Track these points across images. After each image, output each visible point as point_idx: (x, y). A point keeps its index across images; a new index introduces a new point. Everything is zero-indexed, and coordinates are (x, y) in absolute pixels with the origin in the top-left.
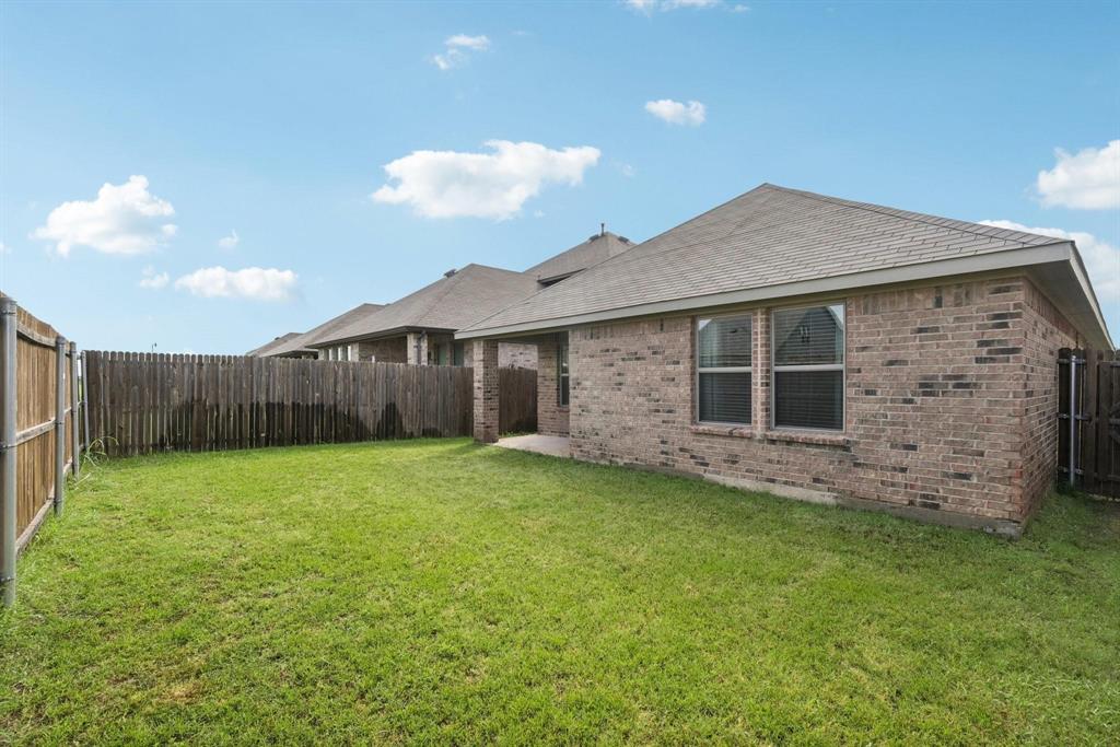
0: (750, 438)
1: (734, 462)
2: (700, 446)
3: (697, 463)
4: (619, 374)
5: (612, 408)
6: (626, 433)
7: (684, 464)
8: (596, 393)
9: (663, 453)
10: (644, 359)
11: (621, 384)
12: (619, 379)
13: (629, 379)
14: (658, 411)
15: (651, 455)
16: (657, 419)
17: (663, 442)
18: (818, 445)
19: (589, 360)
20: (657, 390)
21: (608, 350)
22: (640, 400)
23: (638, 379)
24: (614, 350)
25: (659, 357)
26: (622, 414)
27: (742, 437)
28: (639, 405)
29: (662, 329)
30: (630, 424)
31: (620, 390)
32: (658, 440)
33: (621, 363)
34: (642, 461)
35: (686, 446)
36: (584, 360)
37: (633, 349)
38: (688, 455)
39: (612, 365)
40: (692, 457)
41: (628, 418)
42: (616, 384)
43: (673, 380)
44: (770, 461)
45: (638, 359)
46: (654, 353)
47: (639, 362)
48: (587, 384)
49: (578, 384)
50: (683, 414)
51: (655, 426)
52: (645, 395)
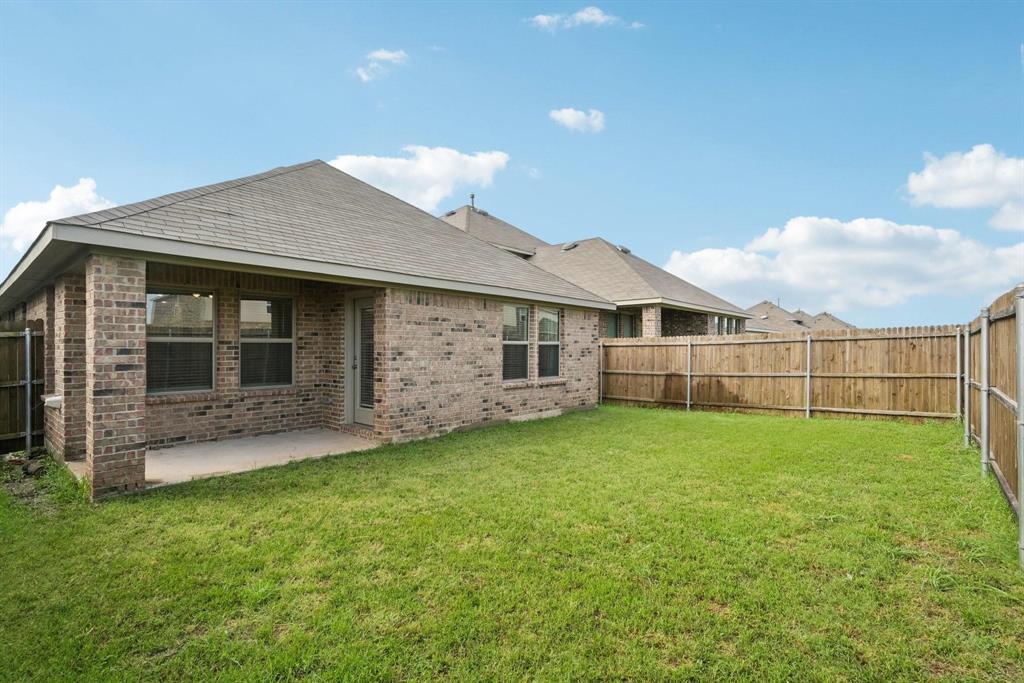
0: (532, 386)
1: (525, 404)
2: (507, 399)
3: (506, 412)
4: (448, 344)
5: (440, 378)
6: (455, 400)
7: (499, 414)
8: (423, 364)
9: (484, 410)
10: (471, 331)
11: (449, 353)
12: (448, 349)
13: (457, 348)
14: (481, 376)
15: (475, 415)
16: (480, 384)
17: (484, 401)
18: (557, 385)
19: (415, 327)
20: (481, 358)
21: (437, 319)
22: (467, 367)
23: (466, 349)
24: (444, 320)
25: (483, 330)
26: (451, 382)
27: (528, 387)
28: (468, 372)
29: (485, 307)
30: (458, 391)
31: (449, 359)
32: (482, 400)
33: (450, 332)
34: (468, 422)
35: (501, 400)
36: (409, 326)
37: (461, 321)
38: (501, 407)
39: (440, 334)
40: (504, 408)
41: (456, 385)
42: (445, 354)
43: (492, 349)
44: (540, 399)
45: (465, 330)
46: (479, 326)
47: (466, 333)
48: (412, 353)
49: (400, 354)
50: (498, 375)
51: (479, 389)
52: (472, 363)
